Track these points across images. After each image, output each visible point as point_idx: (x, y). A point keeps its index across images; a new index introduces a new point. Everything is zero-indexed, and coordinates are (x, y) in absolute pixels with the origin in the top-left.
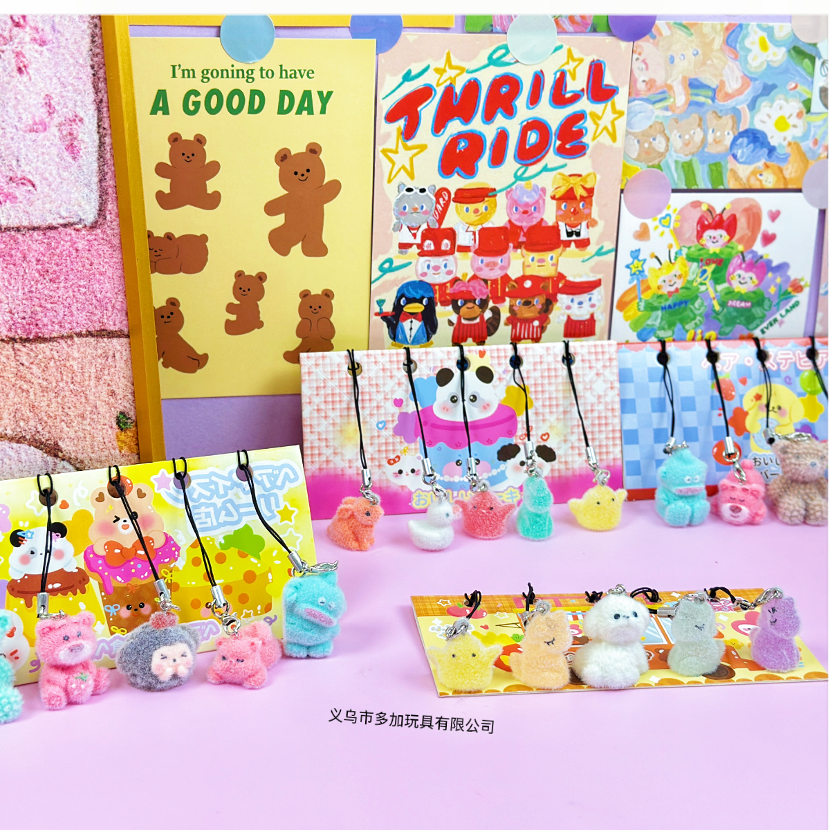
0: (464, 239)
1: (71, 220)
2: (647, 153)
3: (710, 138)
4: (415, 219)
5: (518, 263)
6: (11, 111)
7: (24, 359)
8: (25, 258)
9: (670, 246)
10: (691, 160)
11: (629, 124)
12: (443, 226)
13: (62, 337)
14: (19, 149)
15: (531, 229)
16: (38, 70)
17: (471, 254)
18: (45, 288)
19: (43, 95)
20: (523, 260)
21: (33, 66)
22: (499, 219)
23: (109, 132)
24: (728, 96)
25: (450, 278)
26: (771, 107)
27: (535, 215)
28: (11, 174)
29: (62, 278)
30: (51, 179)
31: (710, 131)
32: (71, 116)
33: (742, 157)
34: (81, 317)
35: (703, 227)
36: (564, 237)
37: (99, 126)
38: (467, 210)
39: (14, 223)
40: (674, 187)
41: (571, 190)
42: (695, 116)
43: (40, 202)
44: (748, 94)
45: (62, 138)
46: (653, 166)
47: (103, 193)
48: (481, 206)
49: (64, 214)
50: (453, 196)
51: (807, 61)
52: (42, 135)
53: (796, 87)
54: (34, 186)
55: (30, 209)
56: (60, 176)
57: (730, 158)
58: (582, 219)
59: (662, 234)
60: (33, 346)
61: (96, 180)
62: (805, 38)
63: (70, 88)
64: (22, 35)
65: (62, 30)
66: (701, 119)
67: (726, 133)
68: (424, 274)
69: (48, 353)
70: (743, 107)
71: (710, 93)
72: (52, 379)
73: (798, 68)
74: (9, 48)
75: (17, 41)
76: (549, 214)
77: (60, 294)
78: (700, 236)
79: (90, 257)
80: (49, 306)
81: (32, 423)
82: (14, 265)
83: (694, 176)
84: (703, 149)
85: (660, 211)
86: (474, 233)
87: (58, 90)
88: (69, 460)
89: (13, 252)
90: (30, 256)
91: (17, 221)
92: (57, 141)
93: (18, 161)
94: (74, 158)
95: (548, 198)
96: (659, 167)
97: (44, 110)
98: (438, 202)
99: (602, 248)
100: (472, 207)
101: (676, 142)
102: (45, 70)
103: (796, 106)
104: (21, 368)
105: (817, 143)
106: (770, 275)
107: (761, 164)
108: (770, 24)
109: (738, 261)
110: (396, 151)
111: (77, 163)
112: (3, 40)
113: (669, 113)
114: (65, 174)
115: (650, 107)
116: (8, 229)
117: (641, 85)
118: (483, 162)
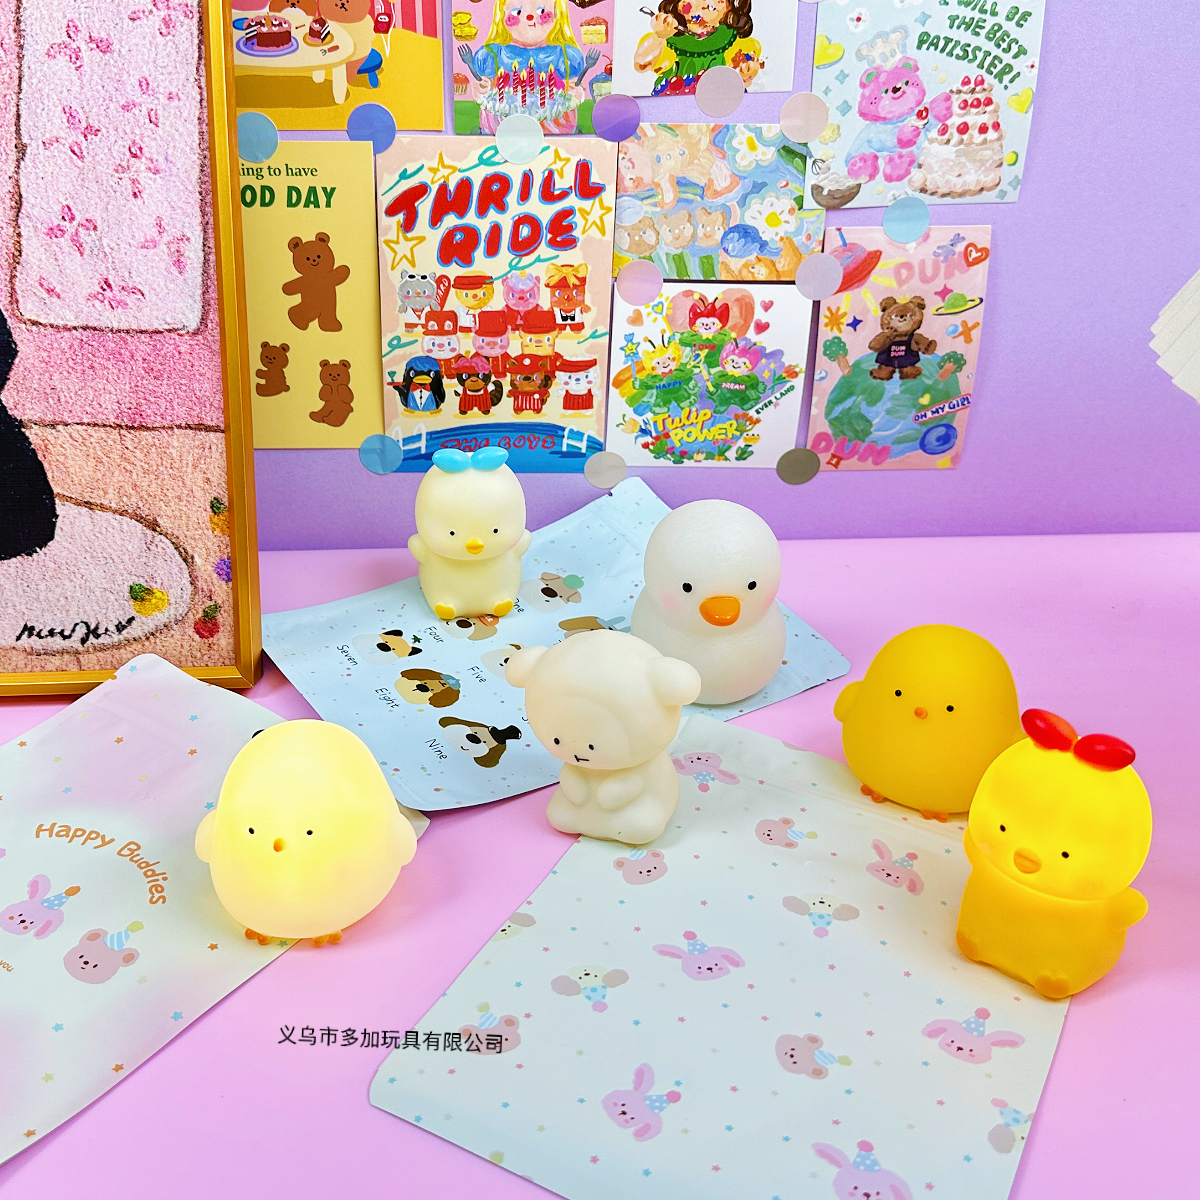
0: (465, 320)
1: (176, 327)
2: (638, 245)
3: (700, 232)
4: (419, 302)
5: (516, 343)
6: (126, 230)
7: (129, 444)
8: (132, 356)
9: (664, 331)
10: (682, 253)
11: (617, 218)
12: (444, 309)
13: (163, 428)
14: (131, 262)
15: (528, 313)
16: (151, 195)
17: (472, 334)
18: (149, 383)
19: (155, 217)
20: (521, 340)
21: (147, 191)
22: (497, 304)
23: (214, 250)
24: (717, 194)
25: (454, 354)
26: (762, 204)
27: (531, 300)
28: (123, 284)
29: (166, 376)
30: (158, 290)
31: (700, 226)
32: (179, 236)
33: (733, 251)
34: (181, 411)
35: (695, 315)
36: (559, 321)
37: (204, 245)
38: (467, 295)
39: (125, 326)
40: (666, 278)
41: (565, 278)
42: (684, 213)
43: (148, 309)
44: (738, 191)
45: (170, 254)
46: (644, 258)
47: (206, 304)
48: (479, 292)
49: (169, 320)
50: (452, 283)
51: (798, 161)
52: (152, 251)
53: (787, 184)
54: (143, 295)
55: (138, 315)
56: (166, 286)
57: (722, 252)
58: (576, 305)
59: (656, 320)
60: (137, 434)
61: (199, 292)
62: (795, 139)
63: (179, 211)
64: (138, 164)
65: (174, 161)
66: (690, 215)
67: (716, 228)
68: (430, 351)
69: (150, 440)
70: (733, 204)
71: (699, 191)
72: (154, 464)
73: (789, 167)
74: (127, 176)
75: (133, 169)
76: (545, 300)
77: (163, 390)
78: (692, 323)
79: (191, 359)
82: (123, 362)
83: (686, 268)
84: (694, 242)
85: (653, 300)
86: (474, 316)
87: (168, 214)
88: (166, 535)
89: (122, 351)
90: (137, 356)
91: (127, 324)
92: (166, 257)
93: (130, 273)
94: (181, 273)
95: (542, 286)
96: (650, 259)
97: (155, 230)
98: (439, 287)
99: (596, 331)
100: (471, 293)
101: (666, 236)
102: (157, 195)
103: (788, 203)
104: (126, 451)
105: (809, 237)
106: (764, 361)
107: (752, 258)
108: (758, 125)
109: (730, 347)
110: (397, 242)
111: (183, 277)
112: (121, 169)
113: (658, 209)
114: (172, 286)
115: (639, 203)
116: (119, 331)
117: (628, 183)
118: (479, 253)
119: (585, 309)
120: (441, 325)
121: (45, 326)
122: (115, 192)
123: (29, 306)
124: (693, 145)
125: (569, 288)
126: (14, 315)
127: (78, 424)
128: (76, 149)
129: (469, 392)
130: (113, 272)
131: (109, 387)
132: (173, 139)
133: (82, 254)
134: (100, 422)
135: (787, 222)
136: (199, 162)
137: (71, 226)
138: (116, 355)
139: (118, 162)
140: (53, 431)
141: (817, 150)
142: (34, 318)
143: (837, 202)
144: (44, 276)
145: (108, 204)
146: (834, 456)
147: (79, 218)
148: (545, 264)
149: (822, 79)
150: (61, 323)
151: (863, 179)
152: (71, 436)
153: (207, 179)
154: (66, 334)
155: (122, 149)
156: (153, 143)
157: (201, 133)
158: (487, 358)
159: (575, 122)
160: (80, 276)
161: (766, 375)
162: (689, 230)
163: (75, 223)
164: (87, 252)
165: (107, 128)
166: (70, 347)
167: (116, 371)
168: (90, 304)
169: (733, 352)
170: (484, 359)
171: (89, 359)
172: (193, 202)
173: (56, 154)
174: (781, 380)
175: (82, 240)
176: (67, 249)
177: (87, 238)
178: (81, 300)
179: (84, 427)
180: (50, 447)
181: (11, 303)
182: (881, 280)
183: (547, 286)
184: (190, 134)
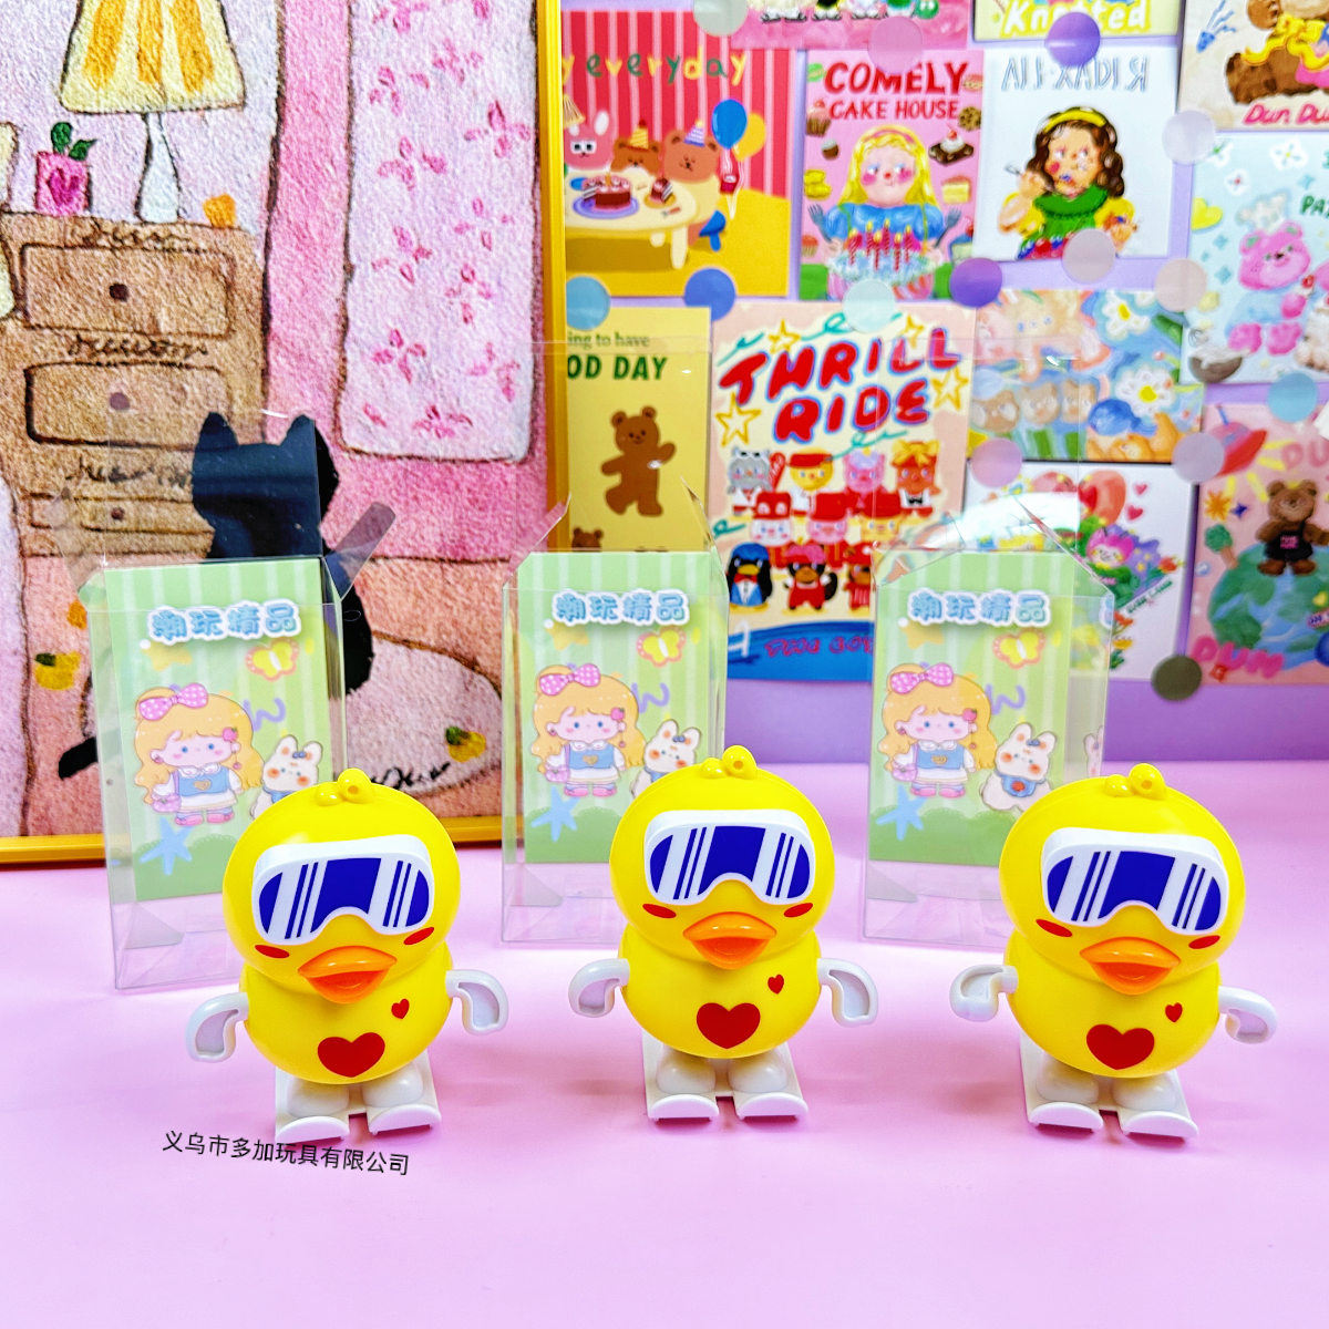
0: (800, 503)
1: (503, 456)
2: (995, 421)
3: (1066, 406)
4: (749, 483)
5: (856, 529)
6: (455, 356)
7: (450, 578)
8: (458, 487)
10: (1045, 430)
11: (975, 391)
12: (778, 491)
13: (487, 561)
14: (460, 390)
15: (870, 495)
16: (482, 321)
17: (807, 519)
19: (485, 342)
20: (861, 526)
21: (479, 317)
22: (836, 484)
23: (543, 378)
24: (1086, 365)
25: (785, 541)
26: (1134, 377)
27: (874, 481)
28: (451, 412)
29: (490, 507)
30: (486, 417)
31: (1066, 400)
32: (509, 361)
33: (1101, 427)
36: (904, 504)
37: (534, 372)
38: (803, 475)
39: (450, 455)
40: (1025, 456)
41: (913, 458)
42: (1048, 386)
43: (475, 437)
44: (1109, 362)
45: (500, 381)
46: (1002, 435)
47: (534, 432)
48: (817, 472)
49: (496, 449)
50: (788, 461)
51: (1174, 331)
52: (481, 378)
54: (470, 423)
55: (465, 443)
56: (494, 414)
57: (1090, 429)
58: (925, 487)
60: (460, 567)
61: (527, 420)
62: (1171, 306)
63: (510, 337)
64: (469, 288)
65: (507, 286)
66: (1055, 388)
67: (1084, 403)
68: (759, 537)
69: (473, 575)
70: (1104, 377)
71: (1065, 362)
72: (475, 599)
73: (1165, 338)
74: (458, 300)
75: (465, 294)
76: (890, 482)
77: (488, 521)
79: (517, 490)
80: (476, 532)
81: (453, 637)
82: (448, 493)
83: (1049, 446)
84: (1058, 418)
85: (1010, 480)
86: (810, 498)
87: (500, 339)
88: (485, 675)
89: (448, 481)
90: (463, 486)
91: (454, 453)
92: (495, 384)
93: (458, 400)
94: (510, 400)
95: (888, 464)
97: (485, 356)
98: (772, 466)
100: (808, 472)
101: (1028, 410)
102: (489, 321)
103: (1163, 376)
104: (447, 586)
105: (1187, 414)
106: (1137, 552)
107: (1124, 435)
108: (1131, 292)
109: (1098, 535)
110: (729, 416)
111: (509, 406)
112: (452, 293)
113: (1019, 382)
114: (500, 414)
115: (997, 375)
116: (445, 460)
117: (987, 355)
118: (819, 428)
119: (935, 491)
120: (773, 507)
121: (368, 455)
122: (445, 316)
123: (353, 434)
124: (1060, 312)
125: (917, 469)
126: (337, 444)
127: (399, 557)
128: (406, 271)
129: (801, 586)
130: (440, 400)
131: (433, 519)
132: (507, 263)
133: (409, 380)
134: (421, 555)
135: (1162, 397)
136: (531, 287)
137: (399, 353)
138: (441, 486)
139: (449, 285)
140: (374, 566)
141: (1196, 319)
142: (357, 446)
143: (1217, 376)
144: (370, 402)
145: (438, 328)
146: (1218, 666)
147: (407, 342)
148: (892, 440)
149: (1200, 243)
150: (385, 451)
151: (1245, 351)
152: (391, 571)
153: (538, 304)
154: (390, 464)
155: (454, 273)
156: (486, 268)
157: (535, 257)
158: (822, 546)
159: (932, 286)
160: (407, 403)
161: (1141, 567)
162: (1053, 404)
163: (403, 349)
164: (415, 379)
165: (439, 251)
166: (395, 477)
167: (440, 502)
168: (416, 432)
169: (1102, 541)
170: (819, 548)
171: (412, 489)
172: (524, 328)
173: (386, 275)
174: (1157, 575)
175: (410, 367)
176: (394, 375)
177: (416, 365)
178: (407, 428)
179: (406, 561)
180: (369, 582)
181: (334, 430)
182: (1269, 462)
183: (894, 464)
184: (523, 258)
